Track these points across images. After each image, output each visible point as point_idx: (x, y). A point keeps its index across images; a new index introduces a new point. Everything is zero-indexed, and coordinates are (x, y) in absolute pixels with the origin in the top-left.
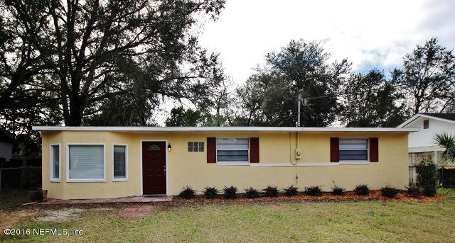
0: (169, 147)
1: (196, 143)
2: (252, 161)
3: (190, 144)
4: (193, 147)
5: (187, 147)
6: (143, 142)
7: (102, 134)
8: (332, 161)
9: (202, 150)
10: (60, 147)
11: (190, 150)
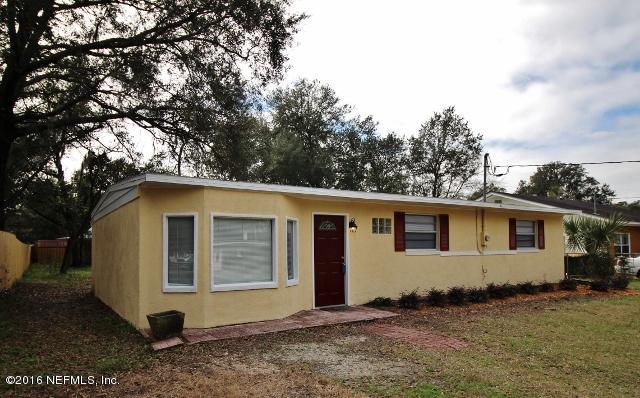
0: (352, 224)
1: (381, 220)
2: (442, 249)
3: (374, 220)
4: (379, 227)
5: (371, 225)
6: (315, 216)
7: (271, 199)
8: (511, 248)
9: (388, 230)
10: (196, 220)
11: (375, 230)
